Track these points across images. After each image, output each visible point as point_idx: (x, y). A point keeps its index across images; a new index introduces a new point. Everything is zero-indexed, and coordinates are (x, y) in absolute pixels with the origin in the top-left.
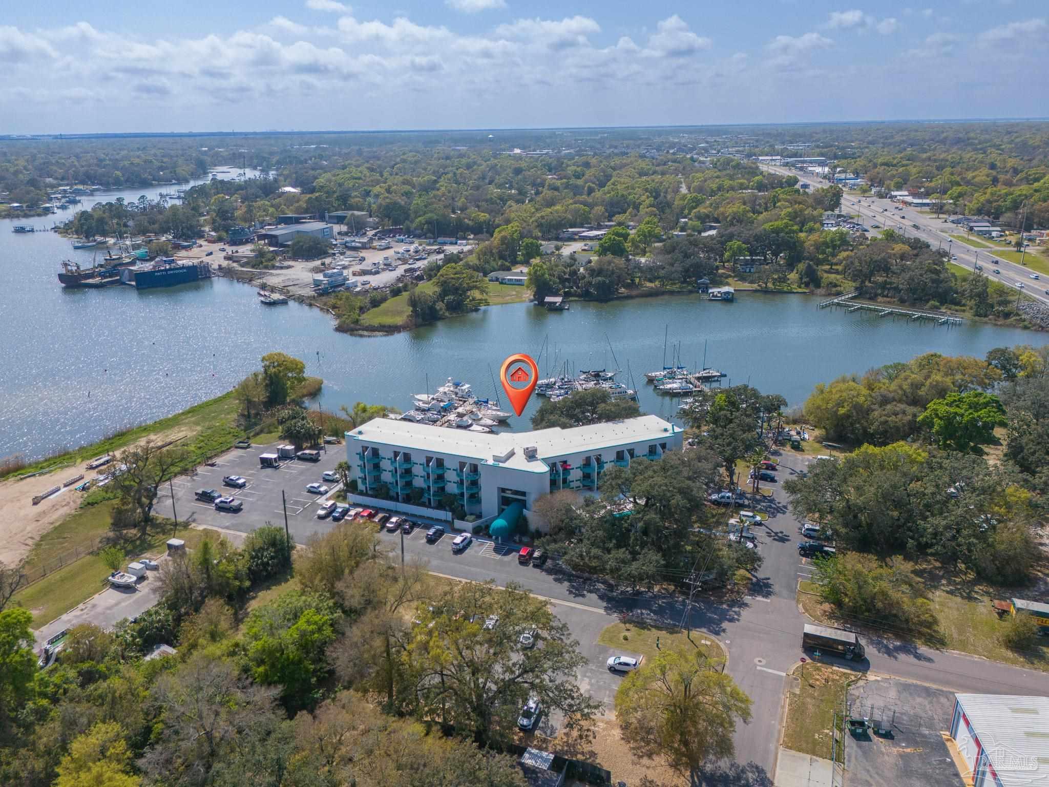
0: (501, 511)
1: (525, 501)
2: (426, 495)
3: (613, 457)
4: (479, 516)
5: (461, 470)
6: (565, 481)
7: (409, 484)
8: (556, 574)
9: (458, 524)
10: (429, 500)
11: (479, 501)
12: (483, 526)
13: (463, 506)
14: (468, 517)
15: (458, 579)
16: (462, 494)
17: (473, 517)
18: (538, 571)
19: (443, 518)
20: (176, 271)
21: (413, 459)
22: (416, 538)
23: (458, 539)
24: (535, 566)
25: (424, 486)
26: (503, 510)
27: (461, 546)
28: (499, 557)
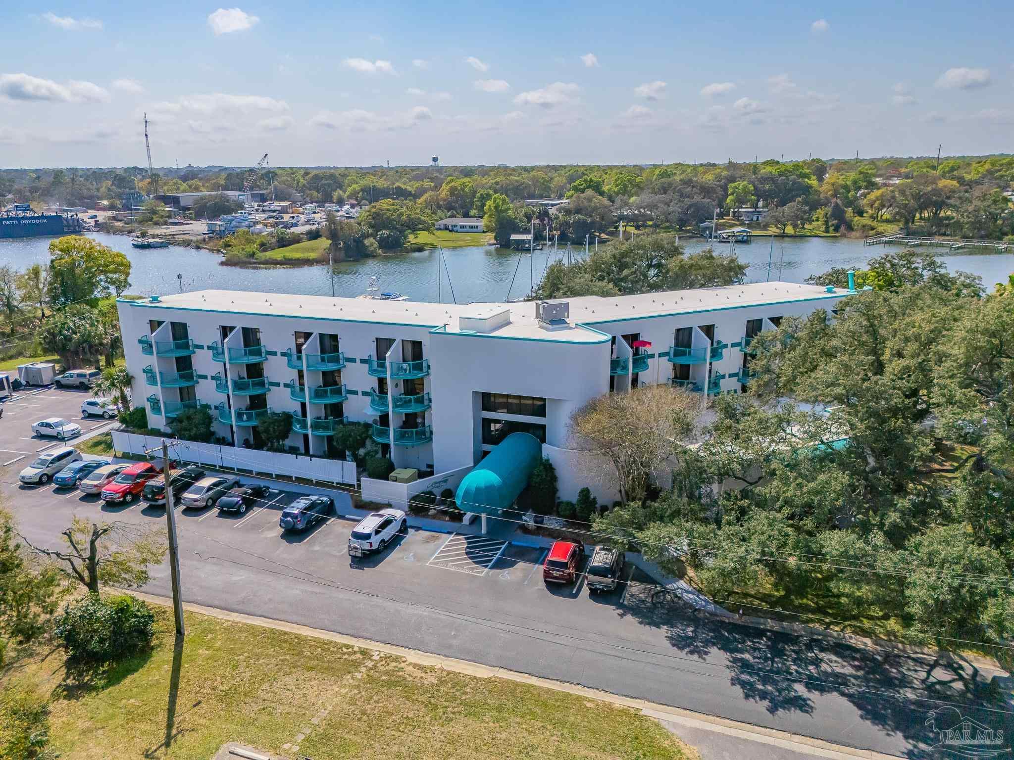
0: (480, 456)
1: (543, 427)
2: (297, 428)
3: (738, 333)
4: (427, 472)
5: (381, 357)
6: (635, 381)
7: (258, 403)
8: (669, 623)
9: (372, 488)
10: (306, 437)
11: (426, 436)
12: (437, 492)
13: (386, 447)
14: (398, 472)
15: (358, 644)
16: (384, 419)
17: (410, 472)
18: (610, 611)
19: (336, 479)
20: (34, 221)
21: (266, 341)
22: (256, 527)
23: (369, 524)
24: (597, 595)
25: (292, 406)
26: (486, 453)
27: (376, 541)
28: (483, 572)
